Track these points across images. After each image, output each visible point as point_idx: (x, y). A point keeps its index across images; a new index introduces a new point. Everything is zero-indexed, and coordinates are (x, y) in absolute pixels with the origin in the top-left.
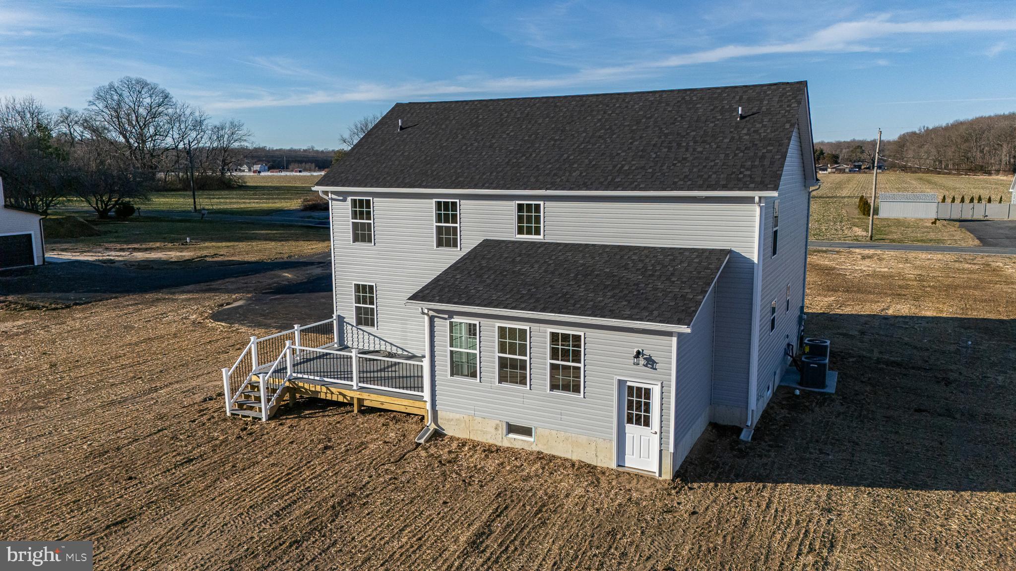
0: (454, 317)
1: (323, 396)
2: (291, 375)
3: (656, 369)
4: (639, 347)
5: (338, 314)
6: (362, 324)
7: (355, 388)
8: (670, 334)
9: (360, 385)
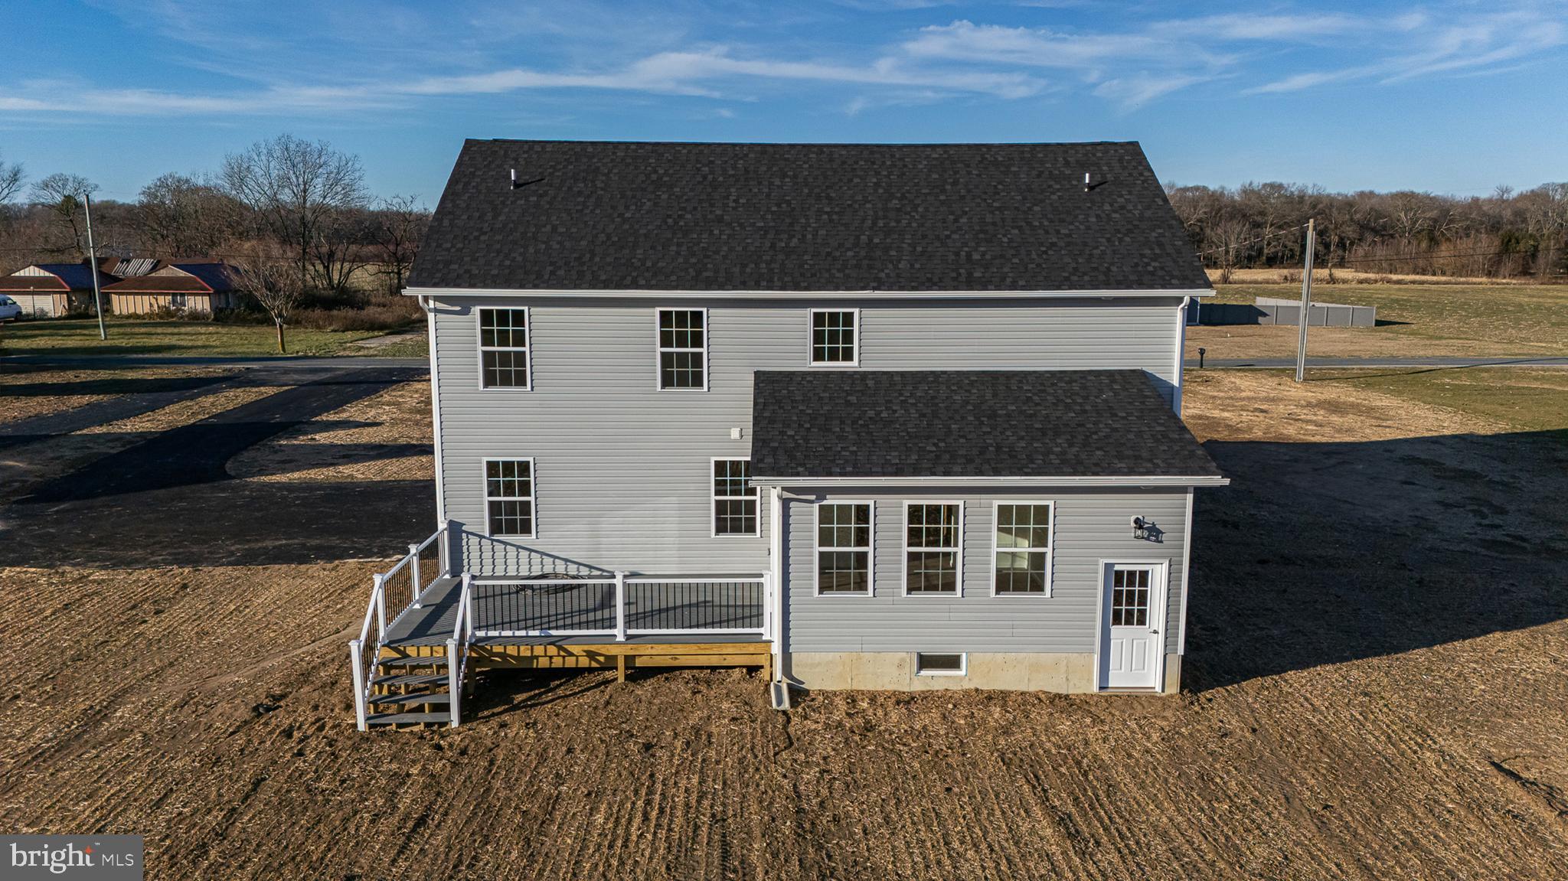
0: (828, 496)
1: (543, 663)
2: (473, 634)
3: (1161, 542)
4: (1138, 513)
5: (450, 517)
6: (501, 532)
7: (621, 638)
8: (1183, 490)
9: (630, 632)
